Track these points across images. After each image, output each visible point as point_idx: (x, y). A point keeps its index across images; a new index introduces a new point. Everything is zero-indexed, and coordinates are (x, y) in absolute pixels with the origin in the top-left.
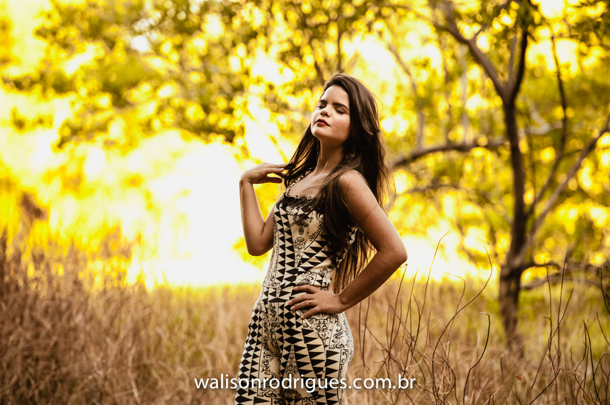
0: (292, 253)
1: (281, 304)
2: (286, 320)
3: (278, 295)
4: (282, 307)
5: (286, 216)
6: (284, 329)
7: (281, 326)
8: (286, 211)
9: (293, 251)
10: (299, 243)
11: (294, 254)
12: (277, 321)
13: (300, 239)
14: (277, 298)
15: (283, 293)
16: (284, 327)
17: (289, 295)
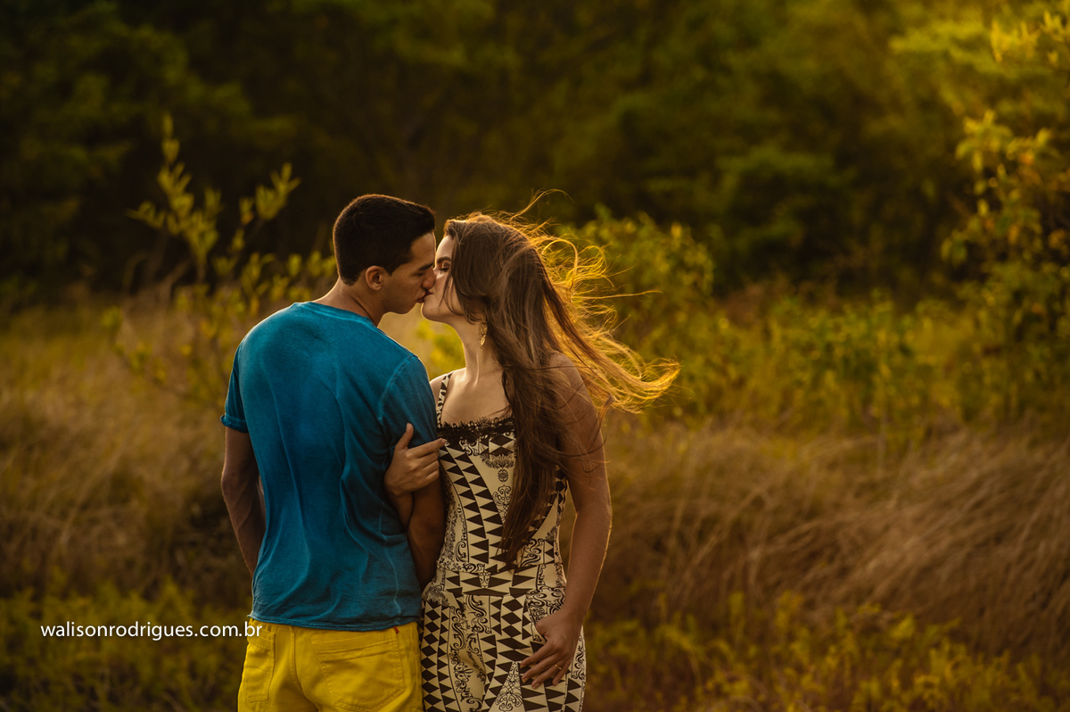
0: (495, 513)
1: (494, 599)
2: (505, 624)
3: (485, 585)
4: (497, 604)
5: (465, 458)
6: (498, 637)
7: (494, 632)
8: (463, 451)
9: (496, 510)
10: (503, 495)
11: (498, 515)
12: (487, 624)
13: (504, 488)
14: (485, 589)
15: (494, 582)
16: (501, 634)
17: (509, 585)
